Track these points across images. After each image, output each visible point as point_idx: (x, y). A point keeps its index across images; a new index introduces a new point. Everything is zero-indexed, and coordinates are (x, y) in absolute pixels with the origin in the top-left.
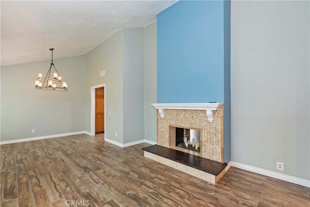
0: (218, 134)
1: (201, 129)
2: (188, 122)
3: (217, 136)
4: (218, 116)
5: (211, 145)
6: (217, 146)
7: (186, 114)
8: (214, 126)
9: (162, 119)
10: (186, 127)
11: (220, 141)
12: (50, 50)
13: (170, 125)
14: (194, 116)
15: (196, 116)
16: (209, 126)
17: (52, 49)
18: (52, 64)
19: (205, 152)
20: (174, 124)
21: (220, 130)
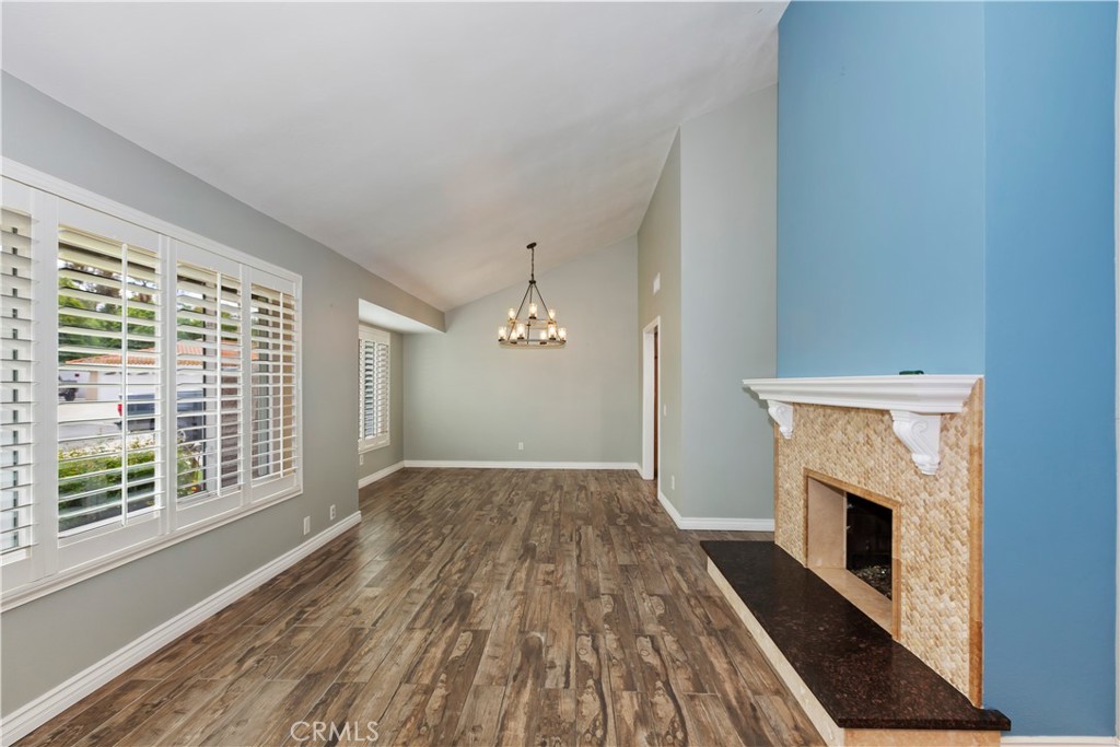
0: (957, 543)
1: (898, 502)
2: (855, 462)
3: (954, 551)
4: (957, 445)
5: (932, 591)
6: (953, 604)
7: (849, 426)
8: (942, 495)
9: (788, 442)
10: (849, 485)
11: (964, 579)
12: (528, 247)
13: (805, 469)
14: (874, 437)
15: (879, 440)
16: (924, 495)
17: (531, 246)
18: (533, 282)
19: (910, 618)
20: (818, 466)
21: (967, 524)
